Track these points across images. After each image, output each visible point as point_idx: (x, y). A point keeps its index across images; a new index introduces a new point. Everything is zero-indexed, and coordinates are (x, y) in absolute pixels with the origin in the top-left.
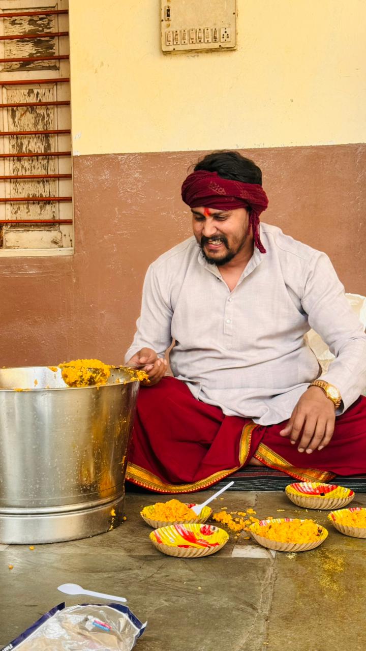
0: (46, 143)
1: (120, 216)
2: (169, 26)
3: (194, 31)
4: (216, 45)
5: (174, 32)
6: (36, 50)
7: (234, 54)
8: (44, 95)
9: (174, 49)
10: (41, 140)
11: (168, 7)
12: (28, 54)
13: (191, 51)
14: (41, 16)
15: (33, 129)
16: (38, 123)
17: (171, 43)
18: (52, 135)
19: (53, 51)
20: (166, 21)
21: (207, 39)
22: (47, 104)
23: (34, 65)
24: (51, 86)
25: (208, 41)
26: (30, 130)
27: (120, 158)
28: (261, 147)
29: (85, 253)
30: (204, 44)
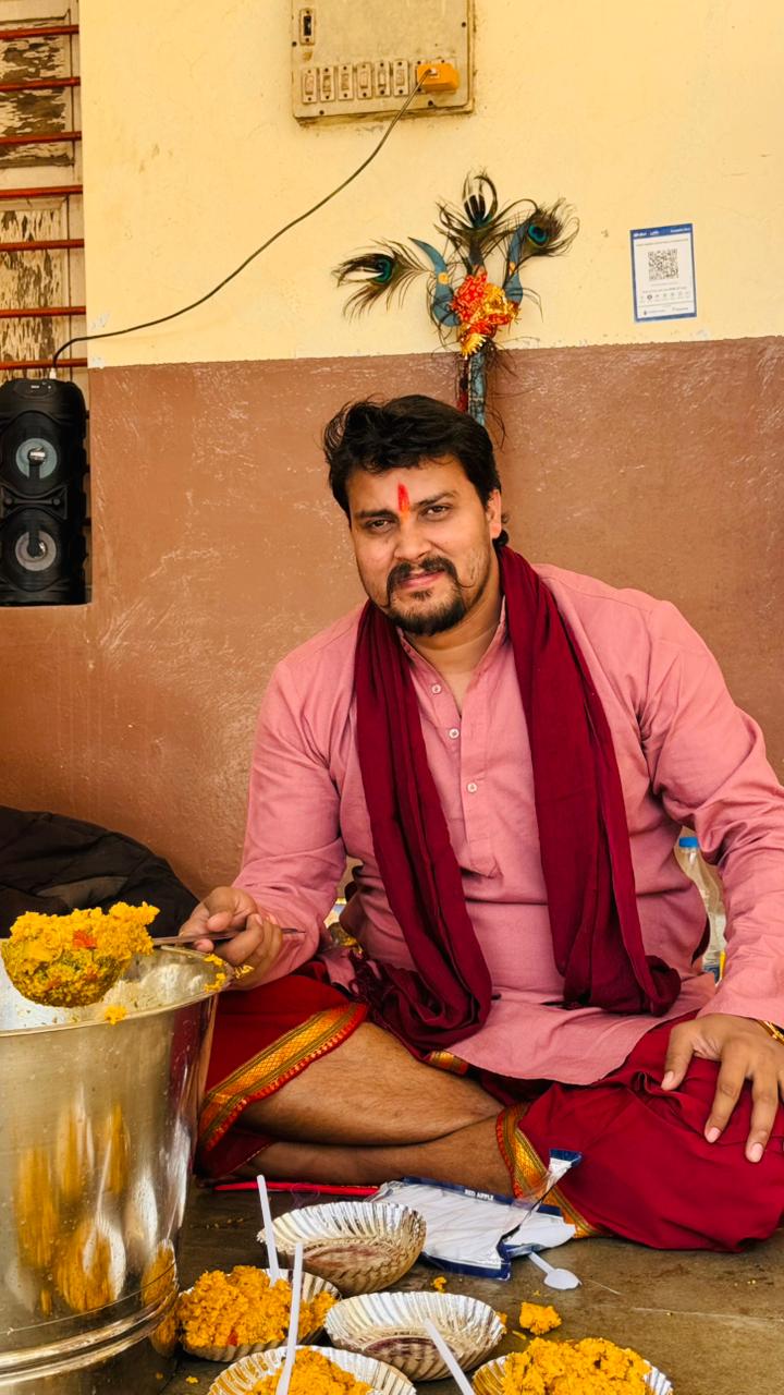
0: (43, 338)
1: (197, 513)
2: (308, 56)
3: (368, 68)
4: (422, 102)
5: (321, 70)
6: (21, 119)
7: (466, 122)
8: (40, 224)
9: (322, 112)
10: (33, 330)
11: (308, 12)
12: (3, 129)
13: (362, 116)
14: (33, 40)
15: (15, 306)
16: (26, 292)
17: (314, 98)
18: (59, 318)
19: (60, 120)
20: (302, 44)
21: (399, 88)
22: (45, 246)
23: (17, 155)
24: (53, 202)
25: (401, 92)
26: (7, 308)
27: (197, 372)
28: (530, 347)
29: (115, 598)
30: (392, 98)
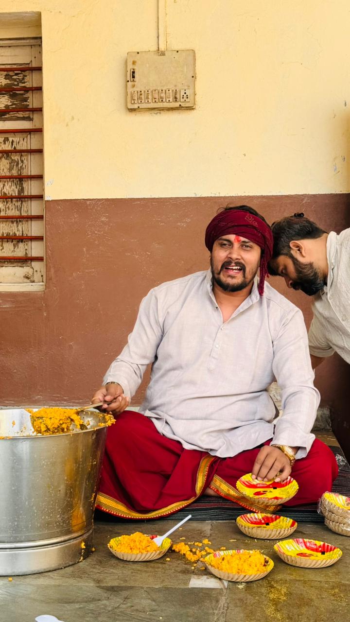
0: (19, 187)
1: (88, 256)
2: (134, 86)
3: (157, 92)
4: (177, 105)
5: (139, 91)
6: (11, 102)
7: (193, 112)
8: (19, 143)
9: (139, 107)
10: (15, 184)
11: (134, 70)
12: (4, 106)
13: (154, 109)
14: (16, 72)
15: (8, 174)
16: (13, 169)
17: (136, 102)
18: (26, 179)
19: (27, 103)
20: (131, 81)
21: (168, 99)
22: (21, 152)
23: (10, 116)
24: (25, 135)
25: (169, 101)
26: (5, 175)
27: (88, 203)
28: (217, 196)
29: (55, 288)
30: (165, 103)
